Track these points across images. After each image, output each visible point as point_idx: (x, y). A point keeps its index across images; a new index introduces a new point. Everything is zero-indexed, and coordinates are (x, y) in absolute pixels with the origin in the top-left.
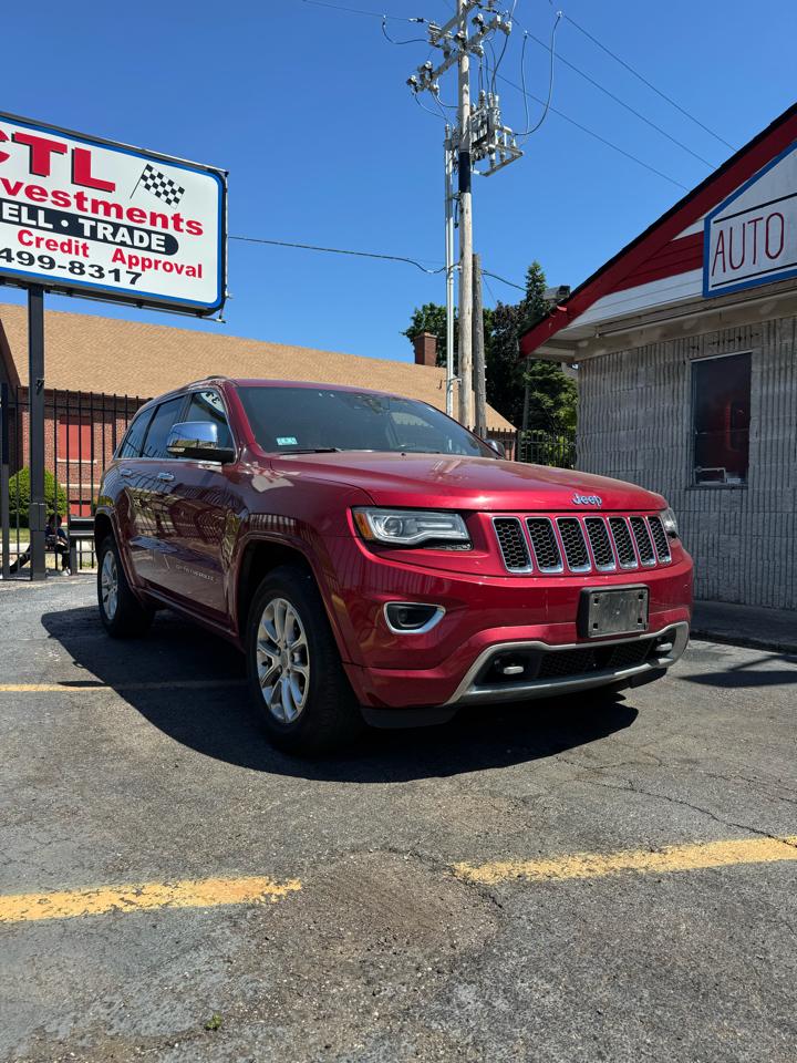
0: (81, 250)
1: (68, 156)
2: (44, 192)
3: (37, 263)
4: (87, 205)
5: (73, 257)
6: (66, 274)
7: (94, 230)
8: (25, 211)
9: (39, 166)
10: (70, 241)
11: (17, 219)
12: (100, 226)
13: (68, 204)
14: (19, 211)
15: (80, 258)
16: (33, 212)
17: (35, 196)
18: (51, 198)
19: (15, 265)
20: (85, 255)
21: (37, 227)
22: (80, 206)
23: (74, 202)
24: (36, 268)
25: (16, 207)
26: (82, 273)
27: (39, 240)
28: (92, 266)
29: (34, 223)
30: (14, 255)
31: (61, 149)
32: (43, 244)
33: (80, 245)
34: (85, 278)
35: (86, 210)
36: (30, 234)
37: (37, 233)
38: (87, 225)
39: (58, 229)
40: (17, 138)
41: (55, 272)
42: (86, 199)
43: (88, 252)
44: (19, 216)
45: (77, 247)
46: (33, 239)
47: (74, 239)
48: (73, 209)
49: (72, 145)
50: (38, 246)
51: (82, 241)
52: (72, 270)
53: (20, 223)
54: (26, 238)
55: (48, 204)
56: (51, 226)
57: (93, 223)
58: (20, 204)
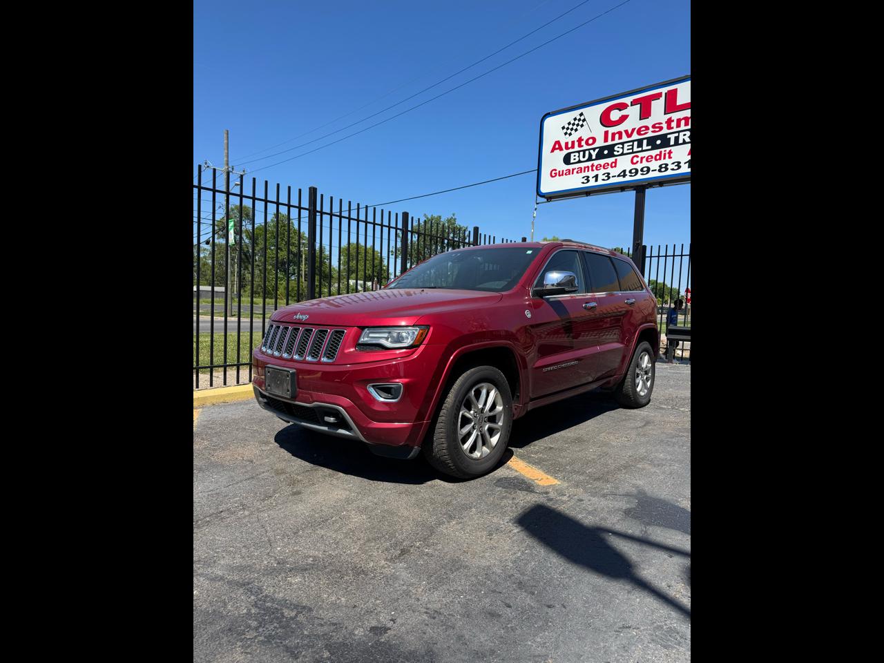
0: (667, 156)
1: (663, 99)
2: (647, 128)
3: (640, 172)
4: (674, 124)
5: (663, 161)
6: (657, 174)
7: (677, 139)
8: (636, 143)
9: (645, 113)
10: (661, 152)
11: (631, 151)
12: (681, 134)
13: (661, 128)
14: (633, 145)
15: (667, 161)
16: (640, 143)
17: (642, 133)
18: (651, 129)
19: (628, 178)
20: (670, 157)
21: (642, 151)
22: (669, 127)
23: (665, 126)
24: (639, 177)
25: (631, 143)
26: (667, 169)
27: (642, 158)
28: (673, 163)
29: (640, 149)
30: (627, 173)
31: (658, 96)
32: (644, 160)
33: (668, 151)
34: (669, 172)
35: (673, 128)
36: (637, 156)
37: (641, 155)
38: (672, 137)
39: (655, 147)
40: (634, 103)
41: (651, 175)
42: (673, 121)
43: (672, 155)
44: (632, 149)
45: (665, 154)
46: (639, 159)
47: (663, 150)
48: (665, 131)
49: (664, 90)
50: (641, 162)
51: (668, 149)
52: (660, 171)
53: (633, 153)
54: (635, 160)
55: (650, 134)
56: (650, 147)
57: (677, 135)
58: (633, 141)
